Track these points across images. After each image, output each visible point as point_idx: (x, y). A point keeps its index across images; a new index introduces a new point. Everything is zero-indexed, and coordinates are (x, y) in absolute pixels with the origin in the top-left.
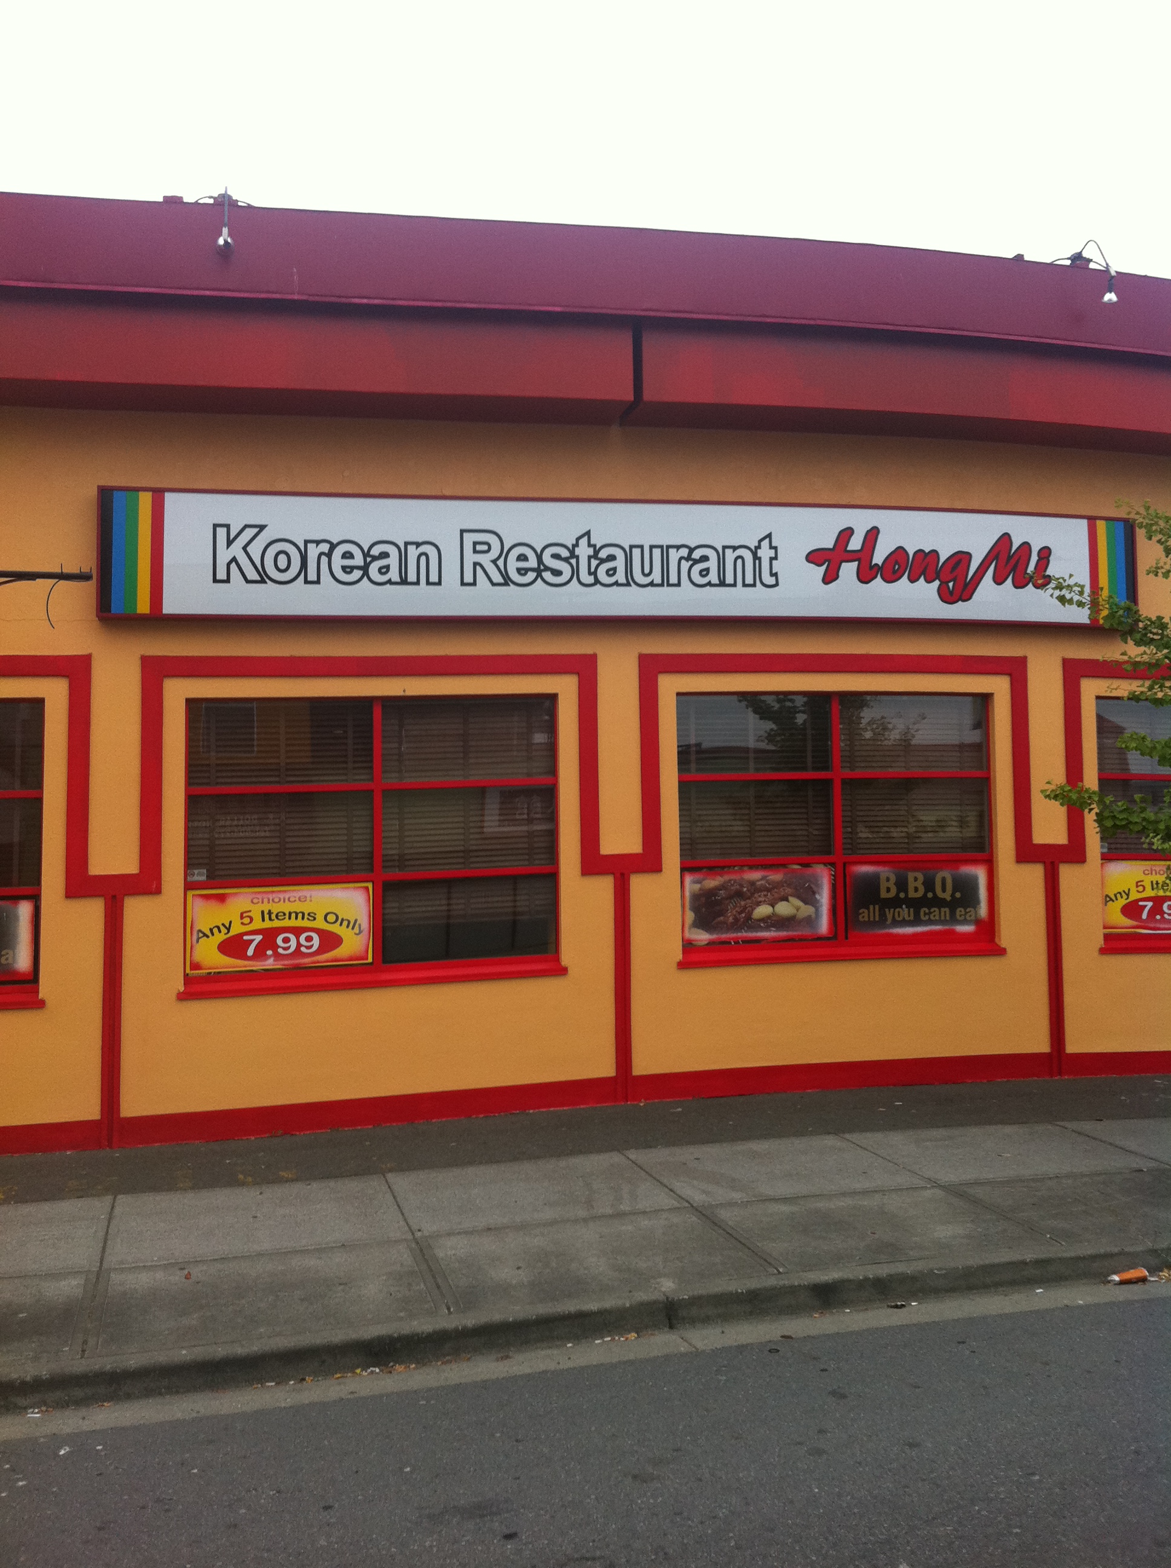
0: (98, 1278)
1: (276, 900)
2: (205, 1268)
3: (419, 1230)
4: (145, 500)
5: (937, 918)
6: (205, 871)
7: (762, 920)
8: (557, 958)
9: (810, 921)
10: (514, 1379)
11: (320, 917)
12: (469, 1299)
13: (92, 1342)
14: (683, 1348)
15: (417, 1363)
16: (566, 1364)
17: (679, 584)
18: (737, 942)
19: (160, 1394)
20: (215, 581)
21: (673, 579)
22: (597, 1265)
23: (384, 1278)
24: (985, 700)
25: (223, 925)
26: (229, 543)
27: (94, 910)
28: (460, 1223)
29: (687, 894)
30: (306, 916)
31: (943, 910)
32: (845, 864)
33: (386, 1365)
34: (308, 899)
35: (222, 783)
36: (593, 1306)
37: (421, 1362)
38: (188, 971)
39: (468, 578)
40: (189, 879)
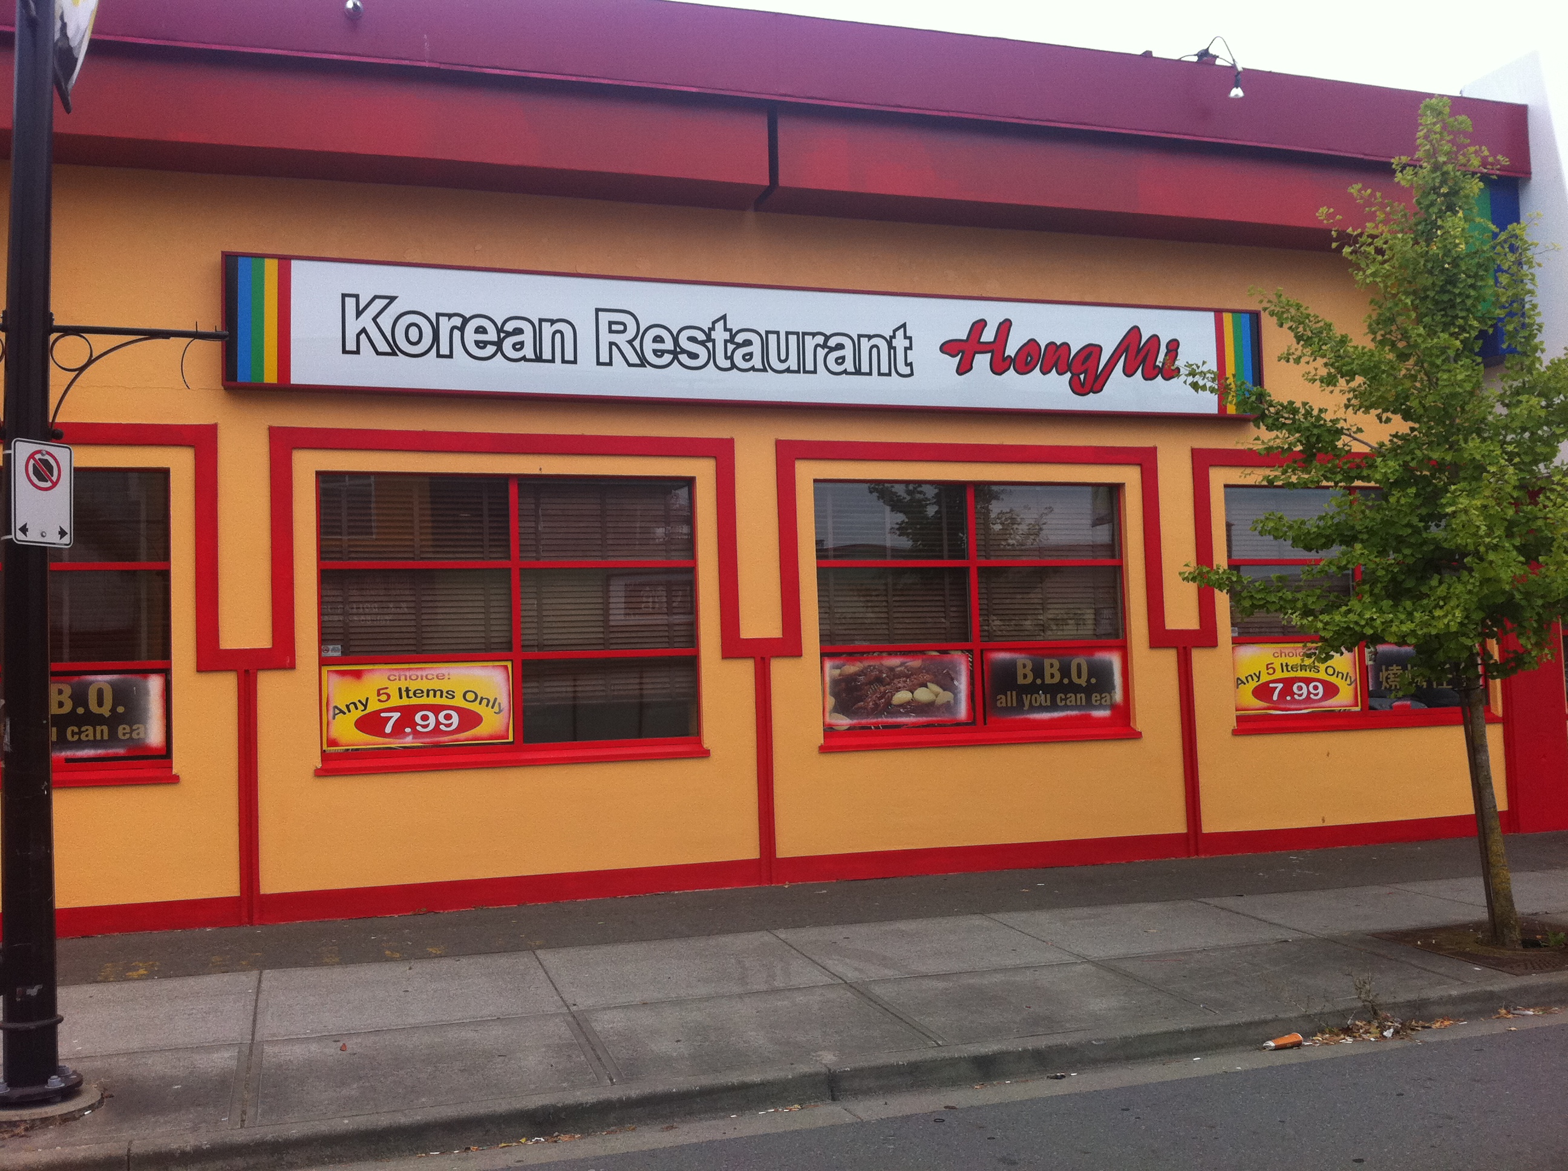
0: (251, 1051)
1: (414, 677)
2: (360, 1040)
3: (575, 1005)
4: (271, 267)
5: (1073, 703)
6: (340, 647)
7: (901, 706)
8: (698, 740)
9: (949, 707)
10: (681, 1148)
11: (459, 695)
12: (631, 1070)
13: (251, 1112)
14: (848, 1119)
15: (582, 1133)
16: (731, 1134)
17: (815, 372)
18: (877, 728)
19: (324, 1163)
20: (345, 351)
21: (810, 366)
22: (757, 1039)
23: (544, 1049)
24: (1115, 491)
25: (360, 701)
26: (359, 313)
27: (226, 684)
28: (615, 998)
29: (828, 679)
30: (445, 694)
31: (1078, 696)
32: (982, 651)
33: (551, 1135)
34: (447, 677)
35: (354, 558)
36: (756, 1078)
37: (586, 1132)
38: (325, 747)
39: (605, 358)
40: (324, 654)
